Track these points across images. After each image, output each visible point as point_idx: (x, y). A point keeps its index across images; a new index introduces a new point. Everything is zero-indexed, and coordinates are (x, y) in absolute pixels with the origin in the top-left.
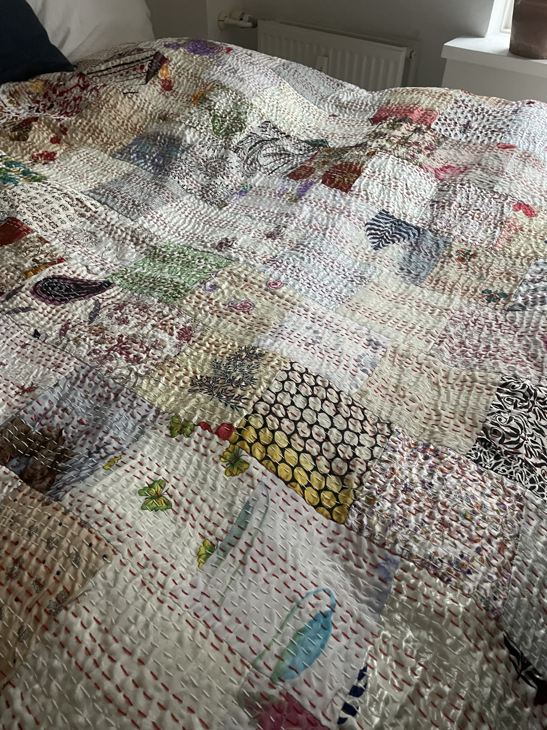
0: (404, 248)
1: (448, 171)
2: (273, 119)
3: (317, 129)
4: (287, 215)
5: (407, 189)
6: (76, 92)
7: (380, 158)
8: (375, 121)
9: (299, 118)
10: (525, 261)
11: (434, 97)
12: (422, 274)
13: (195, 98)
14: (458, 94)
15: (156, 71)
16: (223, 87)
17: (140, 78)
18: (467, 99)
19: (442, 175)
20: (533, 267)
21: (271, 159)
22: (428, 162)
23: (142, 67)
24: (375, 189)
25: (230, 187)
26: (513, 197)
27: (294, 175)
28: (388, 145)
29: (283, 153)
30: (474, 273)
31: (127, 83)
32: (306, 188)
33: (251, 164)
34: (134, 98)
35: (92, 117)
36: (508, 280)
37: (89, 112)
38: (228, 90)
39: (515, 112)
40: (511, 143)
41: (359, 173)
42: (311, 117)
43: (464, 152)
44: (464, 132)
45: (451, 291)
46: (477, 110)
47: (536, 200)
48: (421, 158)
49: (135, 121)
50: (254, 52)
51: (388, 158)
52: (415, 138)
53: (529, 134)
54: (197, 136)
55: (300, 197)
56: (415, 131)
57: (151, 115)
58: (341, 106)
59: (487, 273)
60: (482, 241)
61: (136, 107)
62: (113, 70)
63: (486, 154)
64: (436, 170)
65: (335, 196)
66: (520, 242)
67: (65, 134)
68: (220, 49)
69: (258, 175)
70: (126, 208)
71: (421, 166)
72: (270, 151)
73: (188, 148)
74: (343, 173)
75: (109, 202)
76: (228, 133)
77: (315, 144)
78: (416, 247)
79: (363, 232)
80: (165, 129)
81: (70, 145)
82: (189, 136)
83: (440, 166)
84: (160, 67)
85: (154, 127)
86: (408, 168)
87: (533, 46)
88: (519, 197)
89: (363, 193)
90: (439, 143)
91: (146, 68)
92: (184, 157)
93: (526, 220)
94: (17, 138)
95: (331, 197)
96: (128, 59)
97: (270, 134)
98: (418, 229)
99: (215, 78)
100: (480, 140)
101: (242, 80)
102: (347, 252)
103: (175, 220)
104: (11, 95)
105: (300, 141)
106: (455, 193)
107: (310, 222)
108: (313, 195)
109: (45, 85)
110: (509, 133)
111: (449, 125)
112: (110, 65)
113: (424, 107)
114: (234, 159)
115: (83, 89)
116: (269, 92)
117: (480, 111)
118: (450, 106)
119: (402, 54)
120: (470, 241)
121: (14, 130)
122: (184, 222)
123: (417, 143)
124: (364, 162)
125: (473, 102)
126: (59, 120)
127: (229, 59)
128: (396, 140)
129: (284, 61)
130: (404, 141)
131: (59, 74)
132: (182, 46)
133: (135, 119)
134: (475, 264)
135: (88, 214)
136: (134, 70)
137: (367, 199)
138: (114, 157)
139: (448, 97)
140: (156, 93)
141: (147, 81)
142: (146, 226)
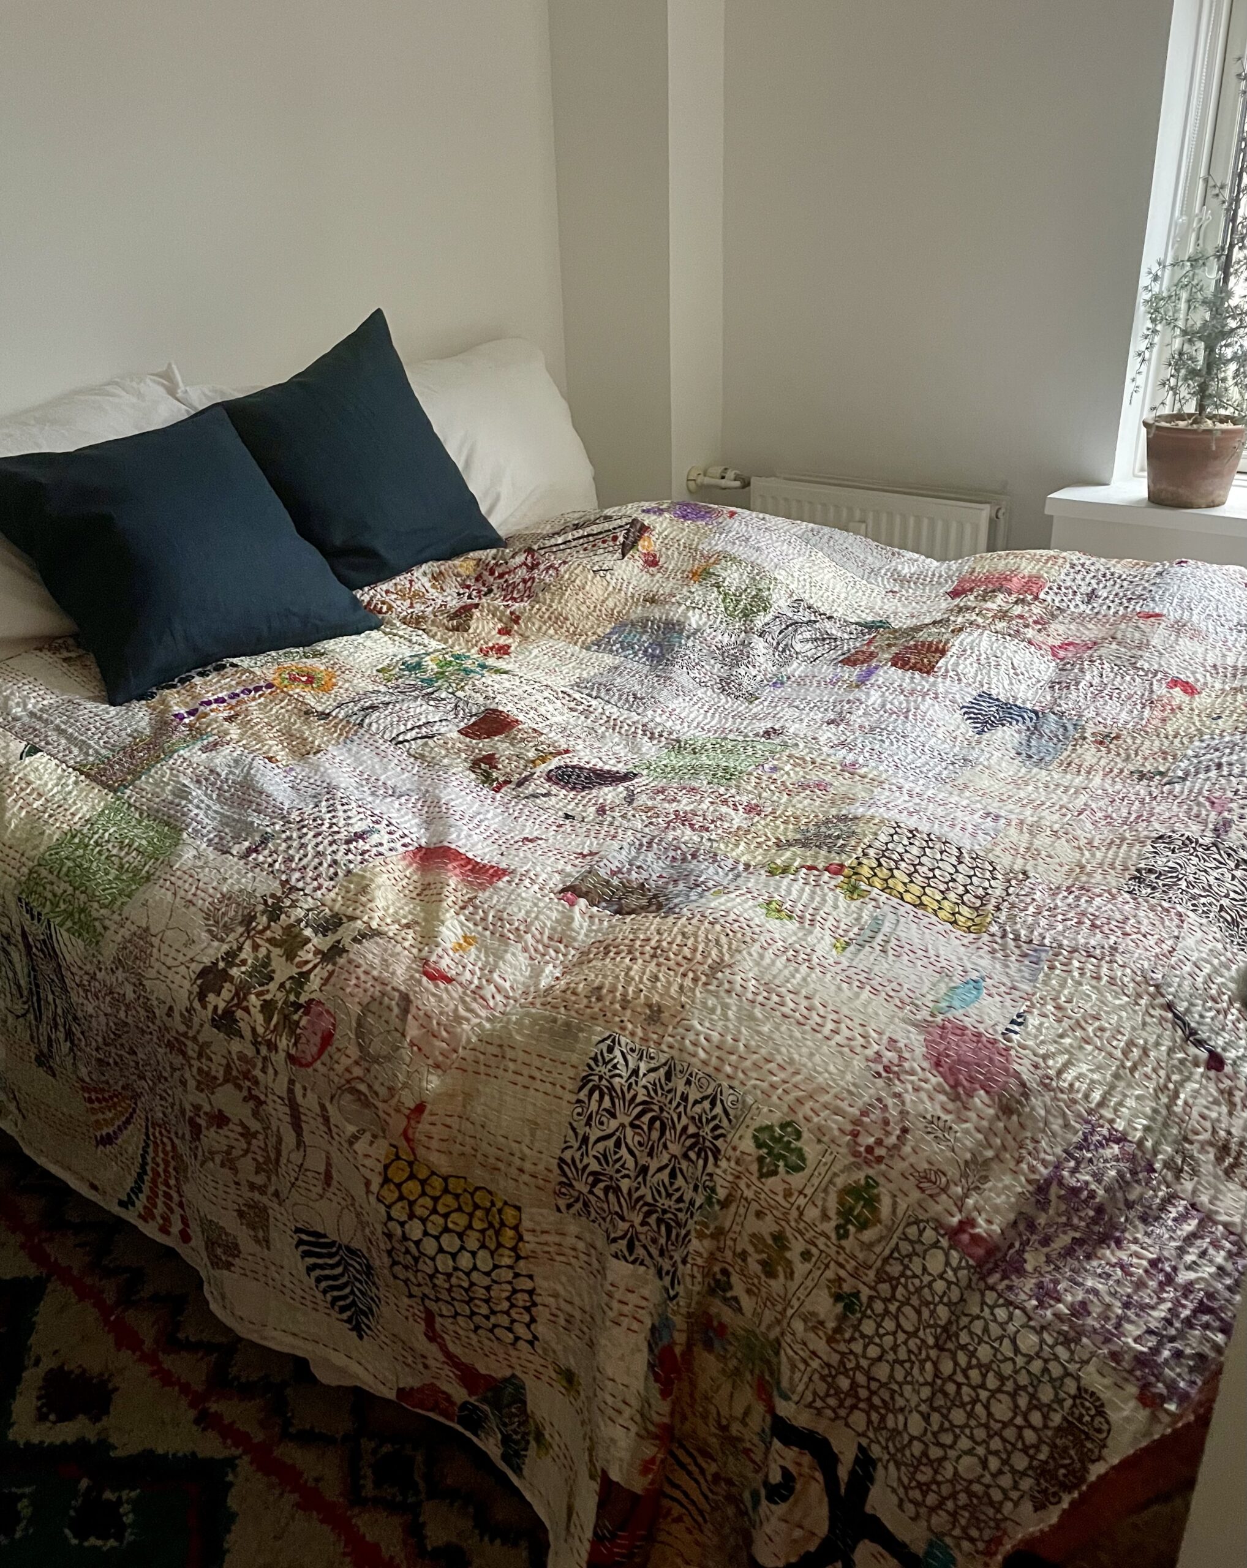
0: (1019, 732)
1: (1071, 648)
2: (806, 596)
3: (871, 609)
4: (849, 702)
5: (1014, 668)
6: (522, 572)
7: (970, 634)
8: (955, 594)
9: (843, 596)
10: (1185, 740)
11: (1039, 561)
12: (1048, 759)
13: (694, 574)
14: (1074, 556)
15: (634, 544)
16: (733, 559)
17: (614, 552)
18: (1088, 563)
19: (1062, 653)
20: (1197, 743)
21: (810, 645)
22: (1040, 638)
23: (615, 539)
24: (968, 668)
25: (758, 679)
26: (1165, 673)
27: (850, 661)
28: (980, 620)
29: (825, 638)
30: (1119, 755)
31: (596, 558)
32: (870, 673)
33: (784, 651)
34: (608, 577)
35: (552, 601)
36: (1165, 759)
37: (548, 596)
38: (740, 562)
39: (1160, 574)
40: (1157, 611)
41: (943, 652)
42: (860, 593)
43: (1090, 626)
44: (1088, 602)
45: (1089, 773)
46: (1104, 575)
47: (1198, 676)
48: (1030, 633)
49: (611, 605)
50: (767, 516)
51: (981, 634)
52: (1018, 610)
53: (1182, 599)
54: (704, 619)
55: (863, 682)
56: (1016, 603)
57: (632, 597)
58: (902, 580)
59: (1136, 755)
60: (1127, 723)
61: (610, 589)
62: (574, 543)
63: (1123, 626)
64: (1052, 648)
65: (912, 678)
66: (1177, 723)
67: (517, 623)
68: (719, 514)
69: (795, 665)
70: (627, 701)
71: (1030, 642)
72: (807, 635)
73: (694, 634)
74: (919, 653)
75: (602, 695)
76: (747, 614)
77: (871, 626)
78: (1035, 730)
79: (958, 715)
80: (657, 613)
81: (525, 638)
82: (694, 619)
83: (1058, 643)
84: (640, 537)
85: (638, 612)
86: (1012, 645)
87: (1181, 491)
88: (1173, 672)
89: (951, 673)
90: (1054, 617)
91: (621, 539)
92: (690, 644)
93: (1187, 698)
94: (455, 629)
95: (908, 681)
96: (595, 529)
97: (808, 616)
98: (1036, 713)
99: (719, 548)
100: (1112, 610)
101: (758, 549)
102: (940, 736)
103: (692, 716)
104: (434, 578)
105: (848, 623)
106: (1082, 670)
107: (883, 706)
108: (881, 680)
109: (478, 565)
110: (1153, 600)
111: (1065, 595)
112: (570, 537)
113: (1026, 573)
114: (759, 645)
115: (531, 569)
116: (798, 562)
117: (1108, 576)
118: (1064, 571)
119: (985, 513)
120: (1109, 722)
121: (451, 619)
122: (705, 717)
123: (1021, 617)
124: (948, 641)
125: (1098, 565)
126: (508, 606)
127: (735, 524)
128: (990, 614)
129: (811, 525)
130: (1003, 615)
131: (494, 551)
132: (667, 510)
133: (610, 603)
134: (1118, 746)
135: (581, 708)
136: (604, 542)
137: (959, 680)
138: (588, 649)
139: (1061, 561)
140: (636, 570)
141: (624, 555)
142: (658, 720)
